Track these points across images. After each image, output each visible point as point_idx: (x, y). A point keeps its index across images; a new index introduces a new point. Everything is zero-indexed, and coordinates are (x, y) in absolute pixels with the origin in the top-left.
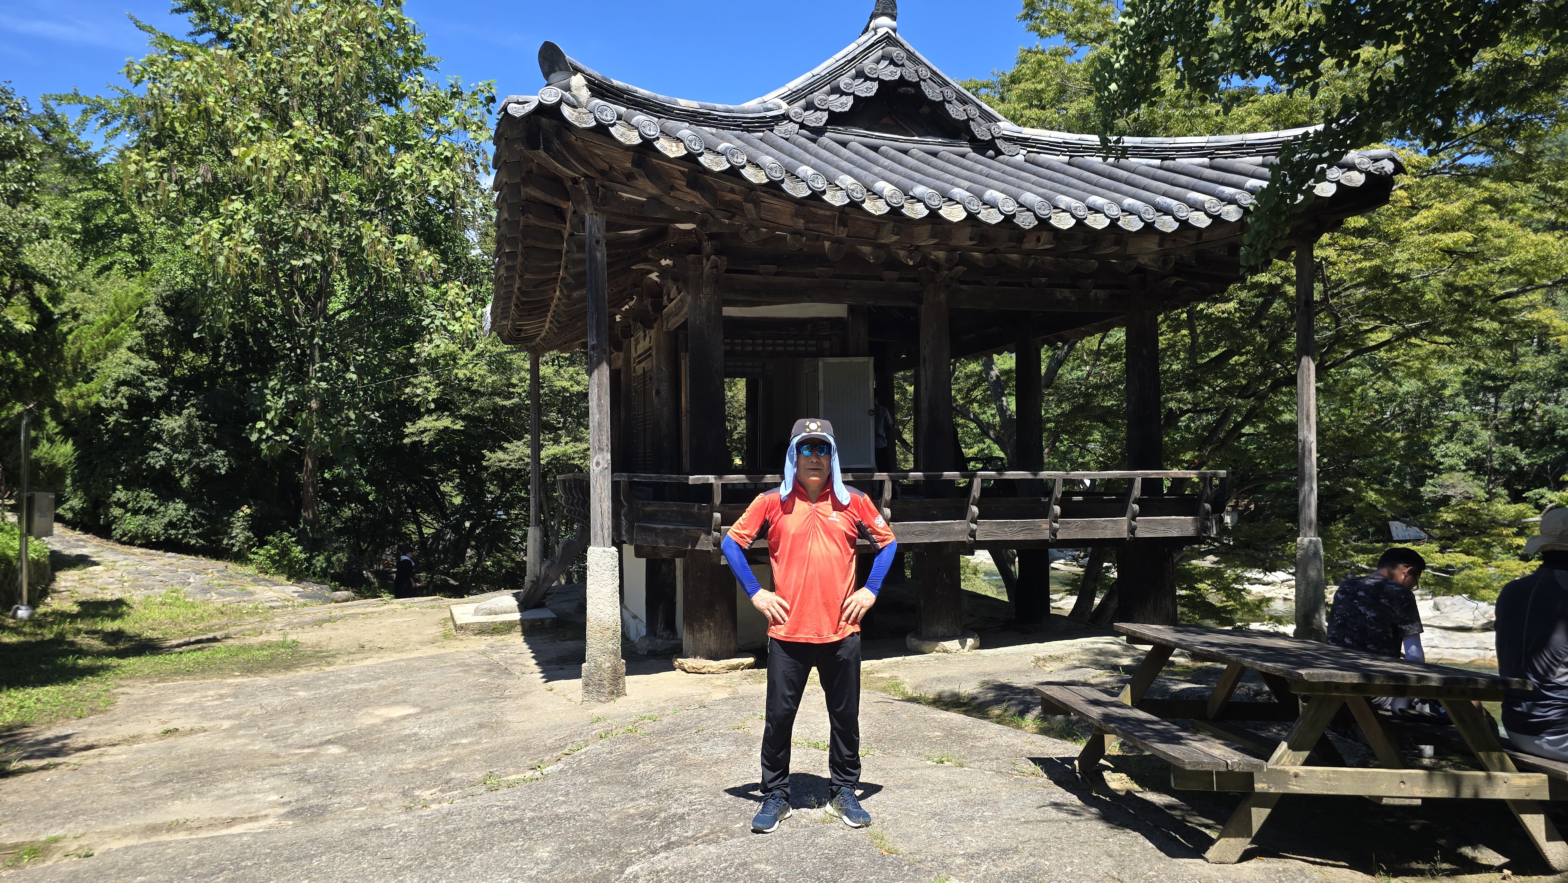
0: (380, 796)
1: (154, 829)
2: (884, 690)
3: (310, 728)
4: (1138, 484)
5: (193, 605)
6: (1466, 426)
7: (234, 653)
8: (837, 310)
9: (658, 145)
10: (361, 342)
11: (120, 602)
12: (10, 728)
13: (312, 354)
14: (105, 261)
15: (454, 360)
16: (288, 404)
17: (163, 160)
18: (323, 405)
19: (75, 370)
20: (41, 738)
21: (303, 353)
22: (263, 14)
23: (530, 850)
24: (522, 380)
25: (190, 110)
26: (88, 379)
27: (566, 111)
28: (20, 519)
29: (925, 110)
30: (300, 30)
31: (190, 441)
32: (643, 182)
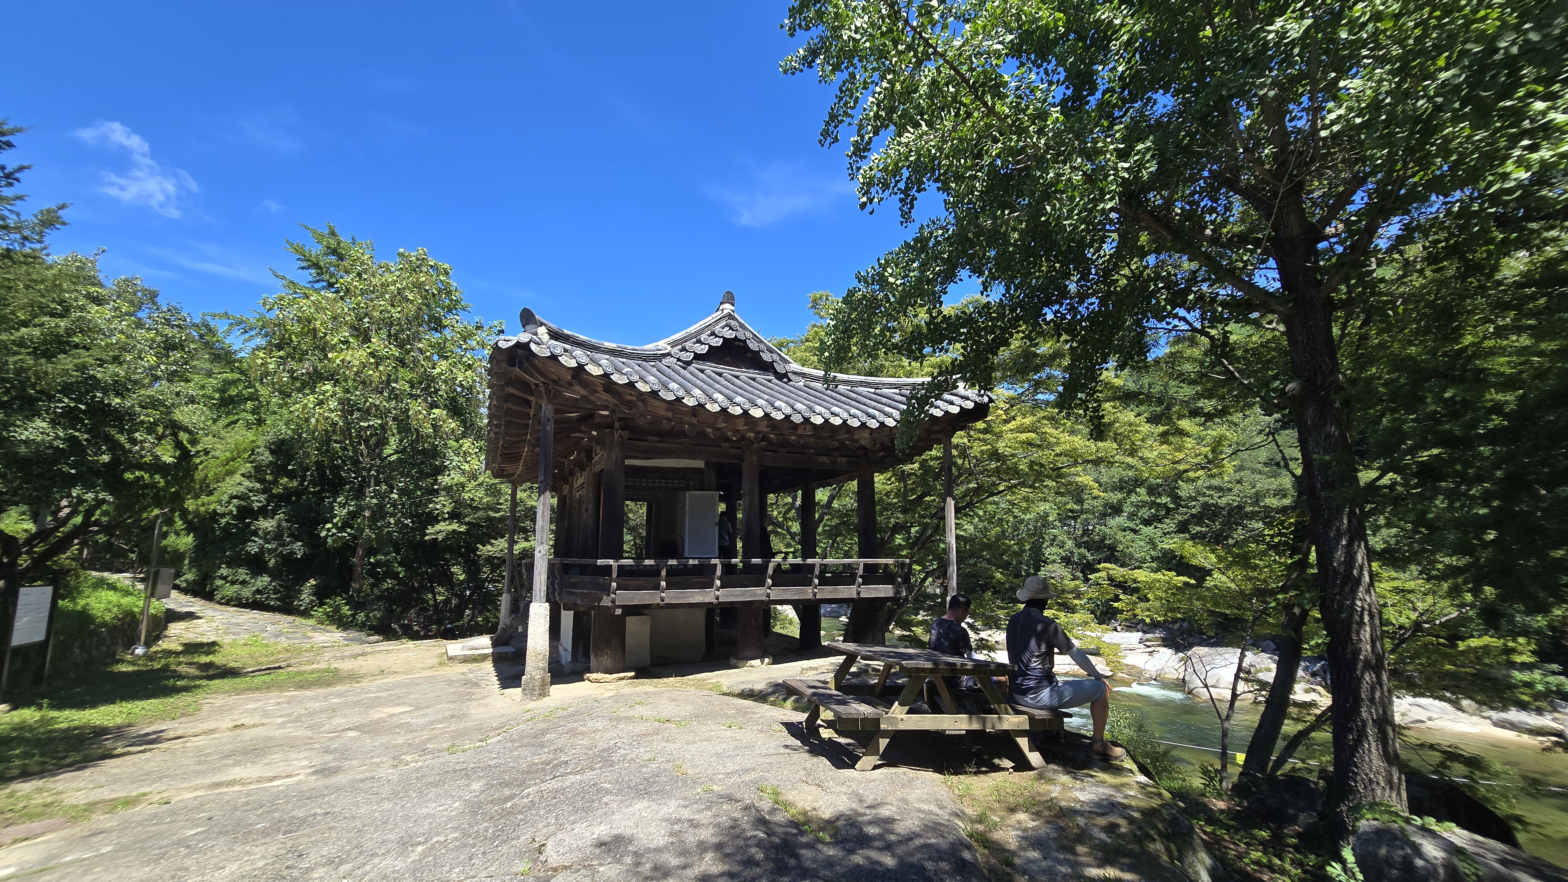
0: (378, 760)
1: (218, 785)
2: (710, 689)
3: (337, 721)
4: (861, 567)
5: (267, 646)
6: (1060, 538)
7: (290, 677)
8: (699, 464)
9: (587, 368)
10: (402, 474)
11: (214, 644)
12: (119, 728)
13: (369, 481)
14: (232, 418)
15: (463, 487)
16: (349, 513)
17: (281, 358)
18: (373, 514)
19: (201, 488)
20: (142, 732)
21: (364, 480)
22: (359, 275)
23: (468, 785)
24: (506, 501)
25: (303, 328)
26: (210, 493)
27: (533, 347)
28: (146, 588)
29: (749, 355)
30: (382, 285)
31: (278, 535)
32: (577, 388)
